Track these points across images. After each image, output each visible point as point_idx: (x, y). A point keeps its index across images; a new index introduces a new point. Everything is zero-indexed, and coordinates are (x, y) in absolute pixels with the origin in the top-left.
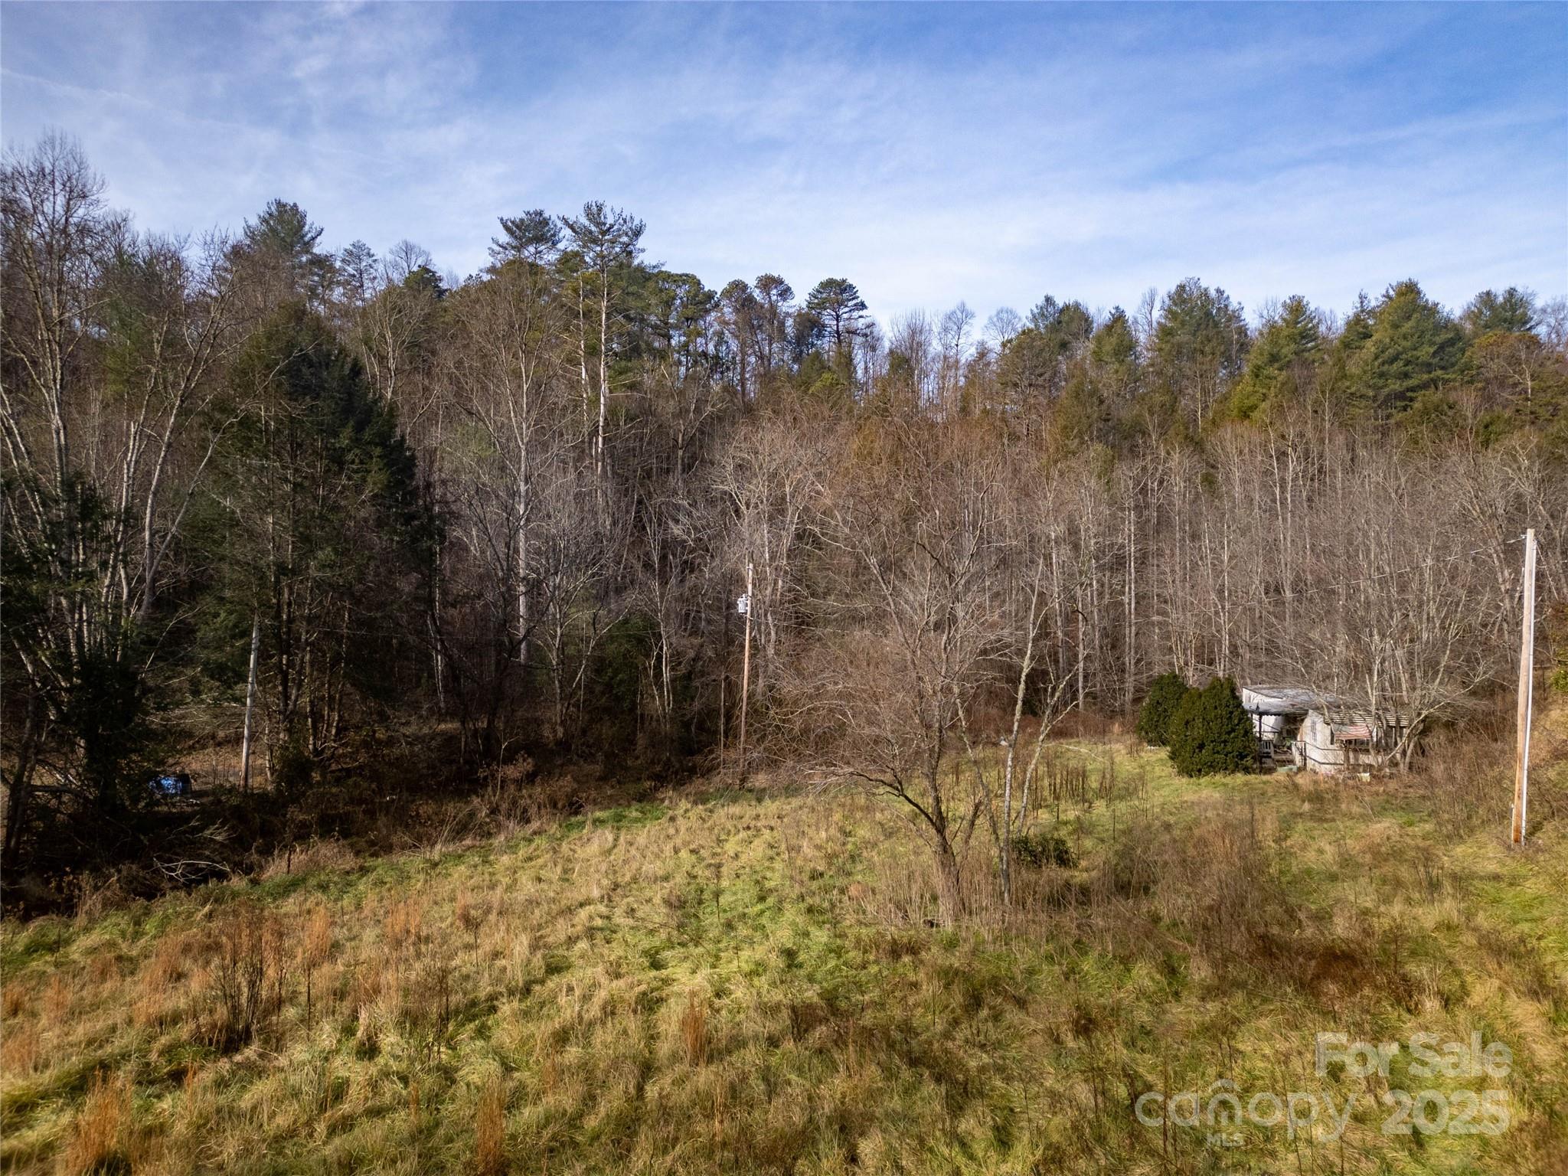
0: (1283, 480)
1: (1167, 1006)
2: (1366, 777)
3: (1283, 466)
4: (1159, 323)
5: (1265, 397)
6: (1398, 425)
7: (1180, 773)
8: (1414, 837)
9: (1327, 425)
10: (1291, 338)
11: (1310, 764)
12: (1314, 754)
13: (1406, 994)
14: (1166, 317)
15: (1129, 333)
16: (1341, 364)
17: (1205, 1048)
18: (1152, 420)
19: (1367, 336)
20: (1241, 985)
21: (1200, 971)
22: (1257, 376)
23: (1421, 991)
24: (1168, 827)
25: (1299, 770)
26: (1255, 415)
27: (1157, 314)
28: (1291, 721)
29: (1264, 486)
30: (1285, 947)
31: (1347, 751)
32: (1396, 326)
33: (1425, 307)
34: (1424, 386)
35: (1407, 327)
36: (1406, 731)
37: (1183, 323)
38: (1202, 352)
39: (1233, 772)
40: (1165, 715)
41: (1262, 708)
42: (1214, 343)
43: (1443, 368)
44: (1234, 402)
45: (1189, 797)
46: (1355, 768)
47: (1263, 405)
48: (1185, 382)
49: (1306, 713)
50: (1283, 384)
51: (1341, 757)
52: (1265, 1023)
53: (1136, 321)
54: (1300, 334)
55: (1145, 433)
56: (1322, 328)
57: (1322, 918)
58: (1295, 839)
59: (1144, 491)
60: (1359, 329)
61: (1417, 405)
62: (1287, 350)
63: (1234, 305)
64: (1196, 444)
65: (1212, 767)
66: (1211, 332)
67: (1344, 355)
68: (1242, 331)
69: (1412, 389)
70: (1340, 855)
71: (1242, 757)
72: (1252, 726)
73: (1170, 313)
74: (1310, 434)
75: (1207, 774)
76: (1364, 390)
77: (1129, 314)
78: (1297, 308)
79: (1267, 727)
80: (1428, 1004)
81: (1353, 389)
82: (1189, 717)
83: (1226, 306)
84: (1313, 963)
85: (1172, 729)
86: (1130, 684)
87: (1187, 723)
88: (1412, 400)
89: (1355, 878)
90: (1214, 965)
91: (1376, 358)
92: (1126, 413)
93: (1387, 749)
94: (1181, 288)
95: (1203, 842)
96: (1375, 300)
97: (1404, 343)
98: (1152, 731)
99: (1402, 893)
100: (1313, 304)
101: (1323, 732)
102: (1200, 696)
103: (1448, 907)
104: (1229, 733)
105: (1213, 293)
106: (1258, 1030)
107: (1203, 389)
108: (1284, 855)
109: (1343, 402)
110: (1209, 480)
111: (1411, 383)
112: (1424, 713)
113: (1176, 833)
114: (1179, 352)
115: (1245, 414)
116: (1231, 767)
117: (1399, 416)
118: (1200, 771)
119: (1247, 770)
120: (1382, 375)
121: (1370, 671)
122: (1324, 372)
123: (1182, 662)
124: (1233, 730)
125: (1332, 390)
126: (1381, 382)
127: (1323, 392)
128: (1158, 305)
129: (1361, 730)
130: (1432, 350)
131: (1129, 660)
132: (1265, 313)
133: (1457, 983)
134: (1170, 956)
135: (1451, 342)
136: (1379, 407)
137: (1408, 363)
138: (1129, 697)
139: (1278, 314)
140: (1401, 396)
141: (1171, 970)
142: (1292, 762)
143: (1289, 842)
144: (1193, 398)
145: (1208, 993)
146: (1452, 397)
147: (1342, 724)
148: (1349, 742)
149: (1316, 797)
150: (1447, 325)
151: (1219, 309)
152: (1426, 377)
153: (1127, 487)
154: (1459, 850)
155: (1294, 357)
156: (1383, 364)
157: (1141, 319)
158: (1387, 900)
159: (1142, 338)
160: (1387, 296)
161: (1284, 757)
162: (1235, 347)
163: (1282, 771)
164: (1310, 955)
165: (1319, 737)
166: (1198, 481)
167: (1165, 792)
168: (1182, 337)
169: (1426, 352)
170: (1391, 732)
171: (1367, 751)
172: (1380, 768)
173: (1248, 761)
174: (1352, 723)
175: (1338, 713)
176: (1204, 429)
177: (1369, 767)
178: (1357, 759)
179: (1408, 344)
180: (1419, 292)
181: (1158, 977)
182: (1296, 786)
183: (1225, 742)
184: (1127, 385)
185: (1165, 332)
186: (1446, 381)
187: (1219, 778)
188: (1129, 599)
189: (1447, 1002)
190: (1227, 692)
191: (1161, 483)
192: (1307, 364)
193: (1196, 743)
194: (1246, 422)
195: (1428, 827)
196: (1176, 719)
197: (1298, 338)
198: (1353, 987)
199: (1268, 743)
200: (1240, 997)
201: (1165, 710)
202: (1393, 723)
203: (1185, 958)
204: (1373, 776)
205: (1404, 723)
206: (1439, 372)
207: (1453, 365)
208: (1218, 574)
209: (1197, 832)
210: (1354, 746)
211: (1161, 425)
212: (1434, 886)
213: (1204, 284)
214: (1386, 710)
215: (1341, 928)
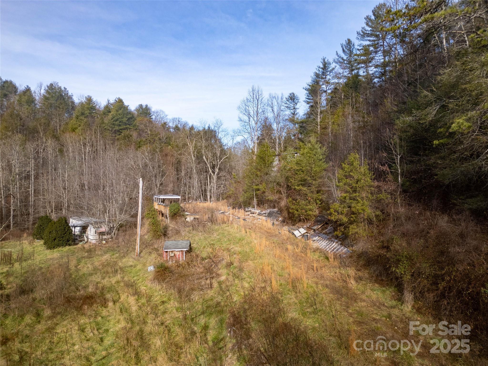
0: (85, 152)
1: (36, 326)
2: (104, 242)
3: (85, 148)
4: (43, 95)
5: (80, 126)
6: (118, 139)
7: (47, 249)
8: (113, 259)
9: (99, 137)
10: (88, 108)
11: (89, 240)
12: (90, 237)
13: (104, 304)
14: (46, 93)
15: (32, 96)
16: (102, 119)
17: (46, 335)
18: (41, 128)
19: (110, 112)
20: (59, 313)
21: (47, 312)
22: (77, 118)
23: (108, 301)
24: (41, 268)
25: (86, 242)
26: (77, 131)
27: (43, 91)
28: (84, 228)
29: (79, 153)
30: (74, 298)
31: (99, 236)
32: (117, 111)
33: (125, 107)
34: (124, 129)
35: (120, 112)
36: (115, 228)
37: (52, 97)
38: (59, 107)
39: (65, 246)
40: (43, 229)
41: (75, 225)
42: (63, 105)
43: (129, 125)
44: (70, 126)
45: (49, 257)
46: (102, 240)
47: (79, 128)
48: (53, 116)
49: (88, 226)
50: (86, 122)
51: (97, 237)
52: (65, 323)
53: (35, 92)
54: (91, 108)
55: (38, 132)
56: (98, 107)
57: (86, 287)
58: (82, 265)
59: (37, 152)
60: (107, 109)
61: (122, 134)
62: (87, 112)
63: (70, 94)
64: (56, 138)
65: (58, 246)
66: (62, 101)
67: (103, 116)
68: (73, 103)
69: (122, 129)
70: (94, 267)
71: (68, 241)
72: (72, 231)
73: (47, 92)
74: (93, 139)
75: (56, 248)
76: (109, 128)
77: (33, 89)
78: (89, 100)
79: (77, 230)
80: (110, 304)
81: (106, 127)
82: (51, 230)
83: (67, 93)
84: (81, 301)
85: (45, 235)
86: (31, 218)
87: (50, 232)
88: (121, 132)
89: (96, 274)
90: (52, 310)
91: (112, 119)
92: (31, 124)
93: (110, 234)
94: (51, 85)
95: (52, 272)
96: (112, 101)
97: (119, 116)
98: (38, 235)
99: (108, 275)
100: (94, 99)
101: (93, 230)
102: (55, 223)
103: (119, 277)
104: (64, 234)
105: (63, 89)
106: (63, 325)
107: (59, 119)
108: (77, 270)
109: (103, 131)
110: (61, 151)
111: (121, 128)
112: (120, 223)
113: (43, 270)
114: (51, 106)
115: (74, 130)
116: (65, 245)
117: (118, 137)
118: (54, 247)
119: (70, 245)
120: (113, 124)
121: (106, 212)
122: (98, 121)
123: (50, 211)
124: (66, 233)
125: (100, 127)
126: (113, 126)
127: (97, 127)
128: (43, 88)
129: (104, 229)
130: (126, 119)
131: (31, 210)
132: (80, 99)
133: (118, 296)
134: (38, 310)
135: (131, 118)
136: (113, 133)
137: (120, 122)
138: (31, 223)
139: (84, 100)
140: (119, 131)
141: (38, 315)
142: (84, 240)
143: (79, 266)
144: (56, 122)
145: (50, 318)
146: (131, 133)
147: (98, 228)
148: (100, 233)
149: (89, 251)
150: (130, 113)
151: (65, 94)
152: (125, 127)
153: (31, 150)
154: (124, 260)
155: (89, 114)
156: (114, 121)
157: (37, 92)
158: (103, 278)
159: (37, 98)
160: (116, 100)
161: (81, 239)
162: (71, 107)
163: (81, 243)
164: (81, 299)
165: (92, 232)
166: (57, 150)
167: (41, 256)
168: (52, 101)
169: (125, 120)
170: (111, 229)
171: (105, 235)
172: (108, 239)
173: (70, 242)
174: (101, 227)
175: (97, 225)
176: (60, 133)
177: (105, 239)
178: (102, 237)
179: (120, 117)
180: (123, 103)
181: (33, 318)
182: (84, 248)
183: (63, 237)
184: (31, 114)
185: (46, 98)
186: (130, 129)
187: (60, 249)
188: (31, 190)
189: (114, 302)
190: (64, 221)
191: (44, 150)
192: (93, 117)
193: (53, 239)
194: (74, 133)
195: (117, 255)
196: (46, 232)
197: (90, 109)
198: (91, 305)
199: (77, 235)
200: (59, 317)
201: (43, 228)
202: (112, 226)
203: (43, 310)
204: (106, 242)
205: (115, 226)
206: (128, 126)
207: (132, 124)
208: (64, 181)
209: (50, 269)
210: (102, 234)
211: (44, 130)
212: (116, 271)
213: (60, 85)
214: (110, 223)
215: (91, 289)
